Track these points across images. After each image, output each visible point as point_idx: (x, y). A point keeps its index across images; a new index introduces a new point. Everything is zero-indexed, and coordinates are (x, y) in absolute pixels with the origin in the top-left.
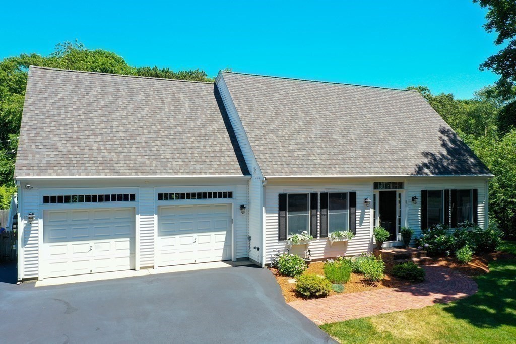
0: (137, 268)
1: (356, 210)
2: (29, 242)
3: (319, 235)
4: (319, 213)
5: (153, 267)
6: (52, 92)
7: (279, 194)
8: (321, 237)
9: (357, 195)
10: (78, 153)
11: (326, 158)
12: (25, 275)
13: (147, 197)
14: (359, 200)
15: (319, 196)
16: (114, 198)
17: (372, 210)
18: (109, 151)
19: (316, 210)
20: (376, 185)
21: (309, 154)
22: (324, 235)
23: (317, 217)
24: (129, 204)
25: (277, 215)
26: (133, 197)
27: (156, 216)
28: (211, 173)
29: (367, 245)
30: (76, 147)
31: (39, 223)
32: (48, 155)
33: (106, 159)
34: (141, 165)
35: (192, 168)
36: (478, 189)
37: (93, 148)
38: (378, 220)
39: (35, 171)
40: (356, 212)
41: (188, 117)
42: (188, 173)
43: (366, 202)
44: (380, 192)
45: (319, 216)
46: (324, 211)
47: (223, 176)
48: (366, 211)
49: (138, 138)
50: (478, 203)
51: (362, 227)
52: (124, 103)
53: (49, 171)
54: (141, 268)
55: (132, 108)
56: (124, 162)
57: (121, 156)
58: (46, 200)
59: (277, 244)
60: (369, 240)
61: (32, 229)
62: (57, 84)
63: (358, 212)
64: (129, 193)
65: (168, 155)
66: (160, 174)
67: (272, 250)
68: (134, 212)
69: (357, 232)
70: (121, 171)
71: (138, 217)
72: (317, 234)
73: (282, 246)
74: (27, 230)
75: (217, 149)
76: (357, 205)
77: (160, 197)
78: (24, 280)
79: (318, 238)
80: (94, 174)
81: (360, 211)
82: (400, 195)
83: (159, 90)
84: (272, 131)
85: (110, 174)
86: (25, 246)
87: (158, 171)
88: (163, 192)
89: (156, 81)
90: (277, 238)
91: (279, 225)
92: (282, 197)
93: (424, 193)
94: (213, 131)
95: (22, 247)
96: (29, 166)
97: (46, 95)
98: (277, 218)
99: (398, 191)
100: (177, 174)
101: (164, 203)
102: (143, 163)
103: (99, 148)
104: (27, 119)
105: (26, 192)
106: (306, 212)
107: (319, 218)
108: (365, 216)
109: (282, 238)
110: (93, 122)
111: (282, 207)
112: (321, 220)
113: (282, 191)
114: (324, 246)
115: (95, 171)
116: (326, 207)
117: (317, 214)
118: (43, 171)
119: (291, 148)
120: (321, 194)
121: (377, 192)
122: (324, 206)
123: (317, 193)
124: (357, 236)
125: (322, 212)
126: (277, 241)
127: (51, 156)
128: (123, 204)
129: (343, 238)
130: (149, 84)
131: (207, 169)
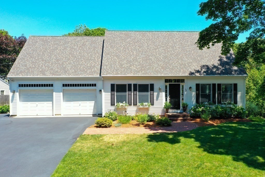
0: (54, 115)
1: (153, 93)
2: (13, 101)
3: (132, 104)
4: (132, 93)
5: (61, 115)
6: (34, 45)
7: (111, 84)
8: (134, 105)
9: (154, 85)
10: (33, 68)
11: (139, 67)
12: (13, 114)
13: (58, 85)
14: (156, 87)
15: (132, 86)
16: (45, 85)
17: (164, 94)
18: (45, 67)
19: (131, 92)
20: (166, 81)
21: (131, 66)
22: (135, 104)
23: (131, 95)
24: (51, 88)
25: (110, 94)
26: (52, 85)
27: (62, 94)
28: (84, 75)
29: (161, 111)
30: (33, 66)
31: (17, 94)
32: (22, 69)
33: (43, 70)
34: (56, 72)
35: (77, 73)
36: (238, 84)
37: (40, 66)
38: (168, 98)
39: (15, 74)
40: (154, 94)
41: (86, 52)
42: (74, 75)
43: (159, 89)
44: (169, 84)
45: (132, 95)
46: (135, 92)
47: (90, 76)
48: (160, 93)
49: (60, 61)
50: (238, 91)
51: (157, 101)
52: (60, 47)
53: (20, 74)
54: (55, 115)
55: (63, 49)
56: (49, 71)
57: (49, 69)
58: (20, 86)
59: (110, 107)
60: (162, 108)
61: (15, 96)
62: (37, 42)
63: (155, 94)
64: (51, 83)
65: (69, 68)
66: (62, 75)
67: (107, 110)
68: (53, 91)
69: (154, 104)
70: (47, 75)
71: (54, 93)
72: (131, 104)
73: (113, 108)
74: (13, 97)
75: (93, 65)
76: (154, 91)
77: (64, 85)
78: (12, 116)
79: (132, 106)
80: (36, 75)
81: (157, 93)
82: (183, 86)
83: (78, 41)
84: (117, 56)
85: (42, 75)
86: (12, 102)
87: (62, 74)
88: (65, 83)
89: (78, 38)
90: (110, 104)
91: (111, 98)
92: (113, 86)
93: (198, 85)
94: (94, 58)
95: (11, 103)
96: (13, 73)
97: (31, 46)
98: (110, 95)
99: (181, 84)
100: (69, 75)
101: (65, 88)
102: (57, 71)
103: (42, 66)
104: (20, 55)
105: (12, 83)
106: (125, 93)
107: (132, 96)
108: (160, 96)
109: (112, 104)
110: (44, 55)
111: (112, 90)
112: (133, 97)
113: (113, 83)
114: (136, 109)
115: (36, 74)
116: (136, 91)
117: (131, 94)
118: (17, 74)
119: (123, 63)
120: (134, 85)
121: (168, 84)
122: (135, 90)
123: (131, 84)
124: (155, 106)
125: (134, 93)
126: (110, 106)
127: (23, 69)
128: (48, 88)
129: (145, 106)
130: (75, 39)
131: (84, 73)
